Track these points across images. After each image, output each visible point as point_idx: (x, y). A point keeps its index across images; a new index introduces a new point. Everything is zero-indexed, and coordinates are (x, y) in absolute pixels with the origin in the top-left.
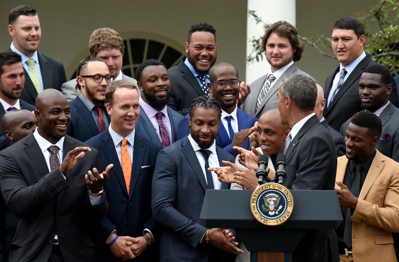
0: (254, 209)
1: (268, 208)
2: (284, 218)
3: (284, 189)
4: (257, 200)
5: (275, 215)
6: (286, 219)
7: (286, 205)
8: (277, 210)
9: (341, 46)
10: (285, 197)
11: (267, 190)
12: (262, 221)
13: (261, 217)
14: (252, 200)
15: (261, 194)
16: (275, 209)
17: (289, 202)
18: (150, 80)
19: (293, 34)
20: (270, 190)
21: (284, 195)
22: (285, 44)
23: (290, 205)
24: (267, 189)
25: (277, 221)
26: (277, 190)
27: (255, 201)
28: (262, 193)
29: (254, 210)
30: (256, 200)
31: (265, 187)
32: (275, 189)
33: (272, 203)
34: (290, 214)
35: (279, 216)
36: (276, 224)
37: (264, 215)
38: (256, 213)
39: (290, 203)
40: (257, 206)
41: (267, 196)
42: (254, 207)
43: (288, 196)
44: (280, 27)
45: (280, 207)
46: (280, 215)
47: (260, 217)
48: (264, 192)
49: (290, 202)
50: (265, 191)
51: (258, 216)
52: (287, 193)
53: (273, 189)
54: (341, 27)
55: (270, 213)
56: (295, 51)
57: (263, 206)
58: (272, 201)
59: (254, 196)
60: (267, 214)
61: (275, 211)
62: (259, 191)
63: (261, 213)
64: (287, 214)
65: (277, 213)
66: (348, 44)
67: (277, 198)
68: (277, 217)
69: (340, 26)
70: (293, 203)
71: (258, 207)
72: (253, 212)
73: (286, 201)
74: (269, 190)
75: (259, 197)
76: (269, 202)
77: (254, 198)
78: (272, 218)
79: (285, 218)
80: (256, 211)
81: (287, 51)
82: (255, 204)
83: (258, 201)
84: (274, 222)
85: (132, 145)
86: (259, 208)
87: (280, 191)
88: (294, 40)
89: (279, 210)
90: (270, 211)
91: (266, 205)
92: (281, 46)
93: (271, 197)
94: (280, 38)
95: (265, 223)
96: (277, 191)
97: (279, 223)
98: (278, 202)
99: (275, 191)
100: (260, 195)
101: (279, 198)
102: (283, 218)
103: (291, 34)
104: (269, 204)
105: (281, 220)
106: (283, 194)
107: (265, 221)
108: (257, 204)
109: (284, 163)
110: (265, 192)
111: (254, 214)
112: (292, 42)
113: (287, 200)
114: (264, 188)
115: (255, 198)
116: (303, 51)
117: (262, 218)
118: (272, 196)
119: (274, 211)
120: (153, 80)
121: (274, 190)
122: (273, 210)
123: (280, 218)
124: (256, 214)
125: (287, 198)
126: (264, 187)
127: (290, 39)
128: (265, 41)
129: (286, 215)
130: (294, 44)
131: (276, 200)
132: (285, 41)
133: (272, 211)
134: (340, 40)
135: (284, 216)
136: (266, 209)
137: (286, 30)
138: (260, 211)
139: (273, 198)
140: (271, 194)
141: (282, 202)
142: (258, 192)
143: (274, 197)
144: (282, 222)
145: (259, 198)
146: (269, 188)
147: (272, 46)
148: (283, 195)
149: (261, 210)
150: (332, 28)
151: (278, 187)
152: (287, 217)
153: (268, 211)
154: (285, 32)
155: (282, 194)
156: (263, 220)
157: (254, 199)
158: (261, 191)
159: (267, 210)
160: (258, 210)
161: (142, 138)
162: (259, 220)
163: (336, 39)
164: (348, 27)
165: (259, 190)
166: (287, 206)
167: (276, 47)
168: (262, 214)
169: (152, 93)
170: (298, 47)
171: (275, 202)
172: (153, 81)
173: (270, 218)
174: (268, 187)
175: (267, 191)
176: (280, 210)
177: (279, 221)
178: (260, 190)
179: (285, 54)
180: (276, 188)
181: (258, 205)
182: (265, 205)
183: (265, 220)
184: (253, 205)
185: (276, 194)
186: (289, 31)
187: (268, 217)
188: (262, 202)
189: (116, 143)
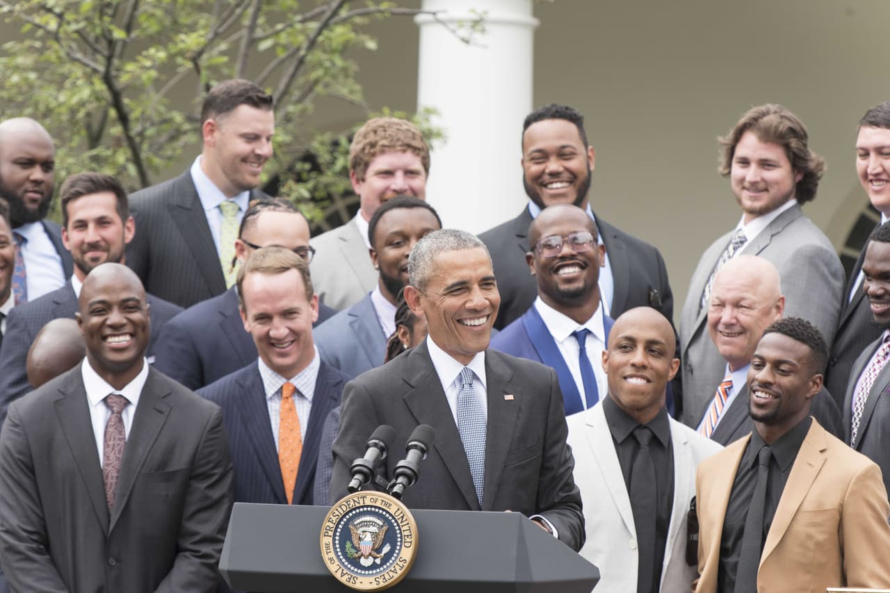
0: (329, 551)
1: (358, 550)
2: (394, 572)
3: (396, 507)
4: (336, 531)
5: (374, 566)
6: (396, 576)
7: (399, 544)
8: (378, 556)
9: (874, 169)
10: (398, 525)
11: (359, 508)
12: (343, 580)
13: (343, 570)
14: (323, 531)
15: (344, 516)
16: (373, 553)
17: (406, 538)
18: (390, 243)
19: (795, 137)
20: (365, 509)
21: (396, 521)
22: (774, 162)
23: (408, 545)
24: (358, 505)
25: (377, 579)
26: (379, 508)
27: (331, 533)
28: (347, 513)
29: (327, 553)
30: (333, 529)
31: (354, 501)
32: (376, 507)
33: (368, 538)
34: (406, 565)
35: (382, 569)
36: (374, 586)
37: (349, 566)
38: (331, 559)
39: (408, 540)
40: (334, 544)
41: (358, 521)
42: (328, 548)
43: (403, 524)
44: (766, 119)
45: (387, 549)
46: (385, 567)
47: (341, 570)
48: (351, 511)
49: (408, 536)
50: (355, 509)
51: (335, 566)
52: (402, 515)
53: (371, 506)
55: (363, 562)
56: (799, 178)
57: (348, 545)
58: (369, 535)
59: (329, 521)
60: (355, 562)
61: (375, 558)
62: (339, 509)
63: (344, 560)
64: (401, 564)
65: (378, 561)
67: (380, 527)
68: (378, 570)
69: (873, 120)
70: (413, 540)
71: (338, 546)
72: (326, 557)
73: (399, 536)
74: (363, 507)
75: (339, 523)
76: (361, 536)
77: (328, 526)
78: (367, 572)
79: (394, 574)
80: (332, 555)
81: (781, 175)
82: (330, 540)
83: (338, 534)
84: (371, 583)
85: (307, 396)
86: (338, 550)
87: (387, 512)
88: (795, 150)
89: (382, 554)
90: (362, 557)
91: (355, 542)
92: (765, 164)
93: (367, 524)
94: (762, 145)
95: (350, 585)
96: (381, 511)
97: (382, 584)
98: (381, 536)
99: (377, 510)
100: (341, 519)
101: (385, 528)
102: (391, 574)
103: (790, 138)
104: (360, 539)
105: (385, 578)
106: (393, 518)
107: (350, 579)
108: (334, 540)
109: (423, 446)
110: (354, 512)
111: (328, 563)
112: (791, 154)
113: (401, 533)
114: (352, 503)
115: (331, 525)
116: (819, 178)
117: (344, 572)
118: (369, 522)
119: (370, 557)
120: (398, 243)
121: (373, 509)
122: (370, 554)
123: (385, 573)
124: (332, 562)
125: (402, 529)
126: (351, 500)
127: (787, 147)
128: (730, 151)
129: (397, 567)
130: (797, 161)
131: (377, 531)
132: (774, 153)
133: (367, 558)
134: (873, 155)
135: (393, 569)
136: (353, 551)
137: (777, 128)
138: (341, 557)
139: (371, 526)
140: (368, 518)
141: (390, 536)
142: (337, 513)
143: (374, 524)
144: (389, 582)
145: (340, 526)
146: (362, 504)
147: (745, 162)
148: (393, 521)
149: (343, 555)
150: (859, 126)
151: (383, 501)
152: (400, 572)
153: (360, 558)
154: (775, 132)
155: (390, 518)
156: (346, 577)
157: (328, 528)
158: (345, 510)
159: (357, 553)
160: (336, 553)
161: (338, 380)
162: (338, 576)
163: (866, 154)
165: (340, 507)
166: (401, 546)
167: (753, 166)
168: (346, 563)
169: (395, 273)
170: (807, 168)
171: (375, 535)
172: (398, 245)
173: (363, 572)
174: (361, 501)
175: (358, 511)
176: (385, 554)
177: (381, 580)
178: (342, 507)
179: (777, 183)
180: (378, 504)
181: (337, 542)
182: (352, 543)
183: (350, 576)
184: (326, 540)
185: (378, 519)
186: (784, 130)
187: (359, 571)
188: (345, 536)
189: (270, 390)
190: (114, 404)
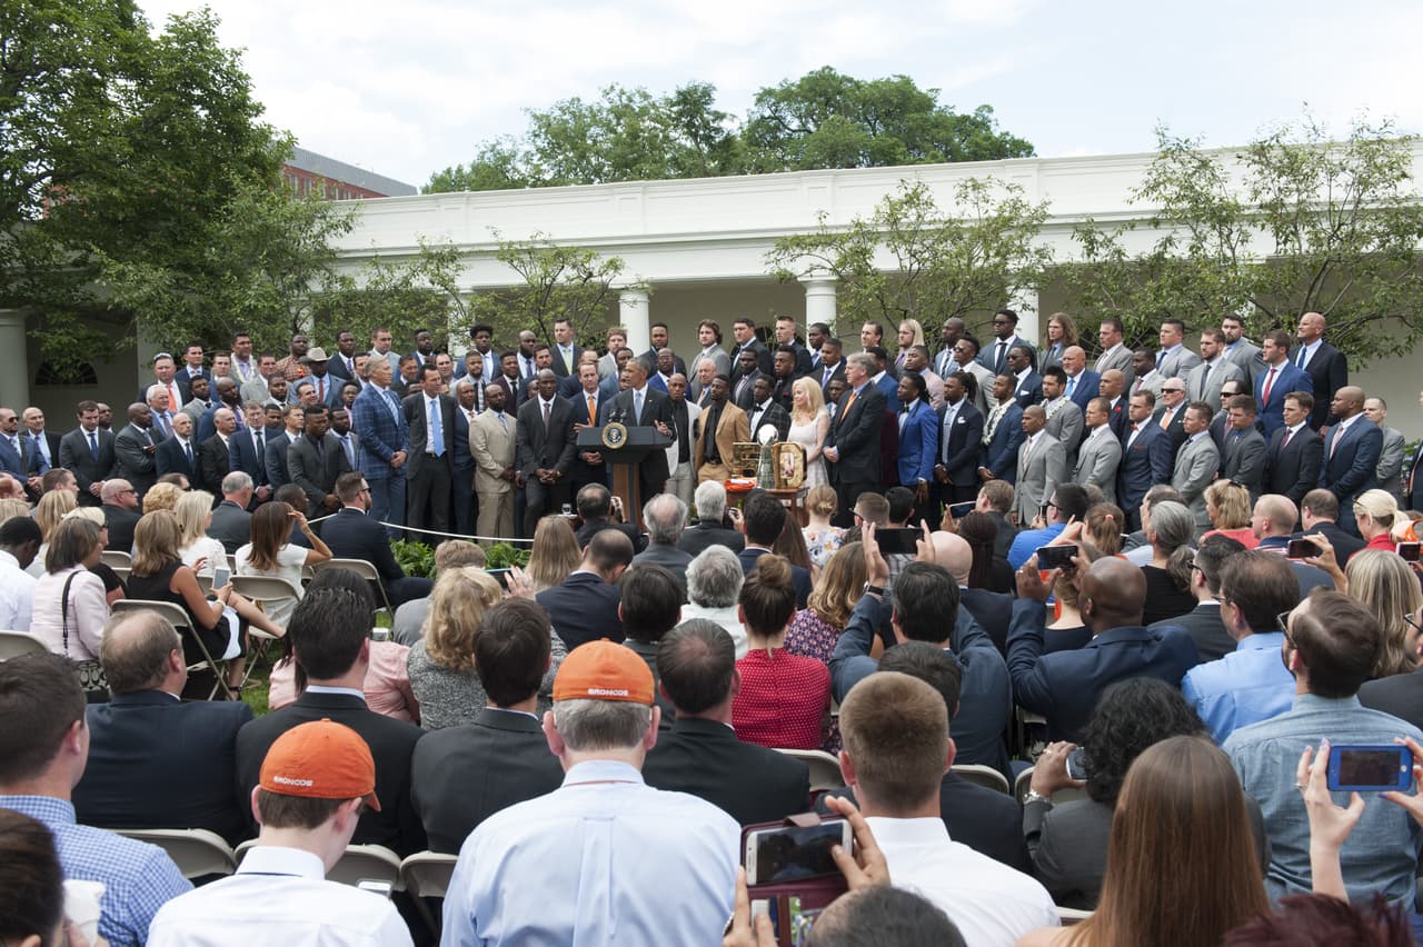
0: (605, 439)
3: (621, 427)
4: (606, 434)
7: (622, 436)
12: (609, 446)
16: (616, 439)
20: (613, 428)
23: (625, 436)
24: (611, 427)
25: (617, 445)
34: (624, 442)
36: (617, 447)
37: (610, 443)
41: (612, 431)
43: (623, 431)
44: (708, 322)
48: (609, 428)
49: (625, 434)
51: (607, 443)
54: (739, 322)
56: (718, 337)
63: (609, 441)
66: (743, 332)
68: (617, 443)
77: (604, 432)
78: (615, 444)
79: (621, 444)
81: (711, 337)
85: (596, 399)
86: (607, 438)
87: (619, 428)
90: (613, 440)
92: (707, 332)
93: (614, 431)
94: (707, 329)
97: (619, 447)
99: (616, 428)
101: (619, 432)
103: (714, 326)
104: (612, 435)
106: (621, 430)
107: (611, 446)
111: (604, 442)
113: (623, 433)
116: (723, 337)
123: (619, 444)
126: (609, 425)
127: (714, 329)
128: (699, 331)
129: (622, 442)
130: (716, 332)
131: (617, 433)
134: (738, 330)
137: (711, 324)
141: (620, 434)
142: (606, 429)
143: (616, 431)
145: (607, 432)
151: (618, 425)
162: (607, 445)
164: (743, 322)
165: (607, 427)
167: (705, 335)
170: (720, 334)
174: (612, 425)
176: (619, 439)
184: (604, 436)
187: (613, 444)
188: (609, 435)
189: (587, 397)
190: (547, 406)
